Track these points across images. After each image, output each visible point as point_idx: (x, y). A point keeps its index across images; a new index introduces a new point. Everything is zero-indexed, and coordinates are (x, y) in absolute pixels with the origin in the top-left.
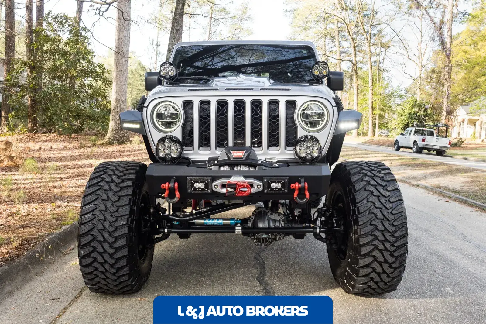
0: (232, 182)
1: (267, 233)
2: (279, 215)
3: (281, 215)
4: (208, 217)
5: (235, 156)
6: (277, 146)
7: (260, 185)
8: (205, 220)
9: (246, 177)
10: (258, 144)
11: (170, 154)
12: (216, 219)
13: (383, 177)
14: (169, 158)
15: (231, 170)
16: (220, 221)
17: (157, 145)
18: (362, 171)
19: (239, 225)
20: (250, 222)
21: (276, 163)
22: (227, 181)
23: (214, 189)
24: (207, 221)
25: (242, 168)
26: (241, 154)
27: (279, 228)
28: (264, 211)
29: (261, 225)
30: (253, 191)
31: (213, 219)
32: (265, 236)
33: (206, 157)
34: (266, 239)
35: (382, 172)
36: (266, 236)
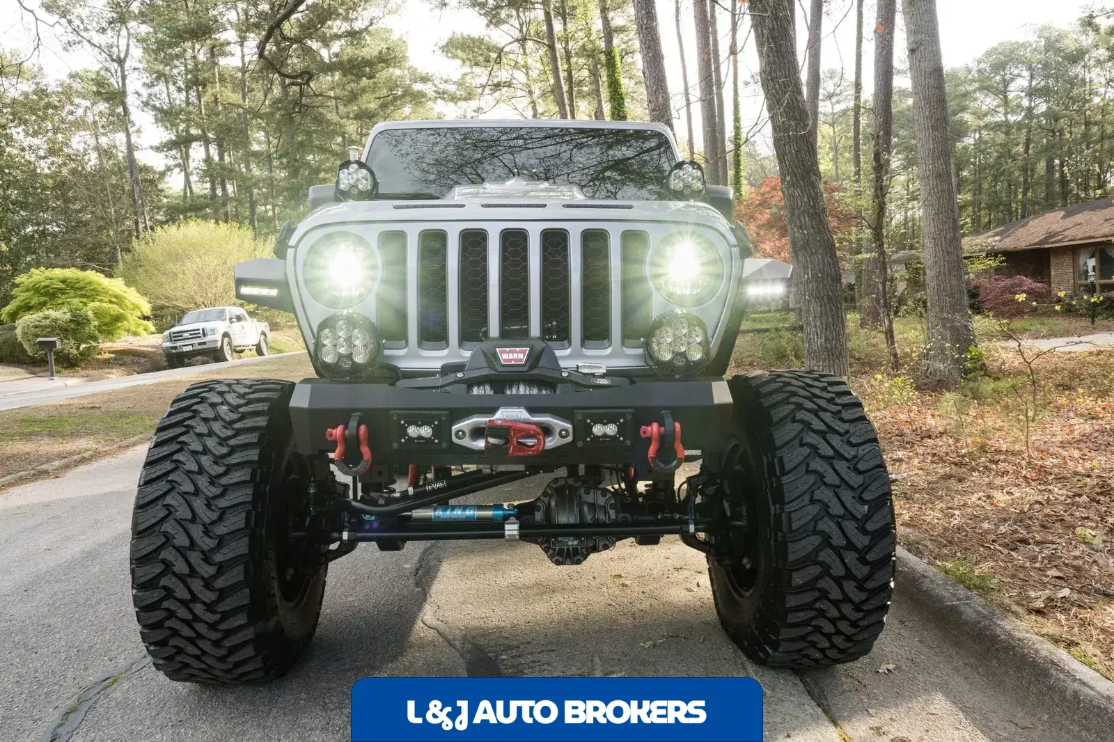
0: (500, 422)
1: (577, 536)
2: (604, 495)
3: (609, 495)
4: (444, 504)
5: (505, 360)
6: (604, 339)
7: (567, 431)
8: (435, 509)
9: (531, 410)
10: (558, 333)
11: (350, 356)
12: (460, 507)
13: (839, 412)
14: (346, 365)
15: (495, 393)
16: (469, 513)
17: (318, 333)
18: (793, 400)
19: (513, 519)
20: (538, 511)
21: (603, 376)
22: (487, 419)
23: (454, 439)
24: (440, 513)
25: (523, 390)
26: (521, 356)
27: (605, 525)
28: (570, 487)
29: (563, 518)
30: (551, 443)
31: (453, 508)
32: (572, 542)
33: (437, 365)
34: (575, 550)
35: (838, 401)
36: (575, 543)
